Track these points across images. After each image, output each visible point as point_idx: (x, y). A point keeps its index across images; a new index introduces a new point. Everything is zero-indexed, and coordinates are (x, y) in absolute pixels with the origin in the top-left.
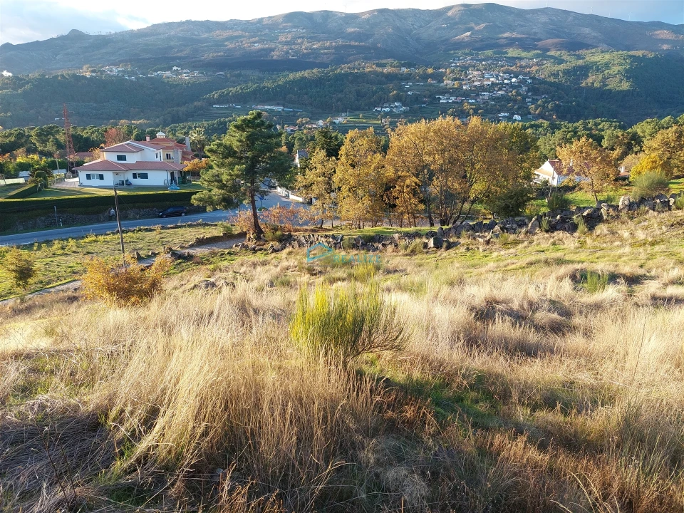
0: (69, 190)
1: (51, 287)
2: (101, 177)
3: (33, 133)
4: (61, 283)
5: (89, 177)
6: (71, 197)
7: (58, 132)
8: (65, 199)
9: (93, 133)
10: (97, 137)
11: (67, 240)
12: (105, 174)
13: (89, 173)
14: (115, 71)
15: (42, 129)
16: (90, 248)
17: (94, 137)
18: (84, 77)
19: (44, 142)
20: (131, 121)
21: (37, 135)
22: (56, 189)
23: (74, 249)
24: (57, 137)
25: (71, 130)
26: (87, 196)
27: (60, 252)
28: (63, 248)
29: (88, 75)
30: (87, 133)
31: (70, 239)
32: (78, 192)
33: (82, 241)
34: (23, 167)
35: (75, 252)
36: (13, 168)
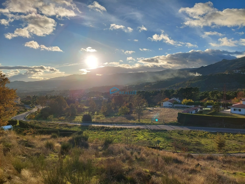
0: (228, 114)
1: (231, 153)
2: (240, 110)
3: (210, 93)
4: (234, 152)
5: (235, 110)
6: (229, 117)
7: (218, 93)
8: (227, 117)
9: (231, 93)
10: (232, 95)
11: (229, 134)
12: (242, 109)
13: (235, 108)
14: (237, 71)
15: (213, 92)
16: (240, 139)
17: (231, 95)
18: (226, 74)
19: (213, 96)
20: (242, 89)
21: (211, 94)
22: (222, 113)
23: (233, 138)
24: (218, 94)
25: (222, 92)
26: (235, 117)
27: (227, 138)
28: (228, 137)
29: (227, 73)
30: (228, 93)
31: (230, 134)
32: (231, 115)
33: (235, 135)
34: (209, 104)
35: (233, 139)
36: (206, 104)
